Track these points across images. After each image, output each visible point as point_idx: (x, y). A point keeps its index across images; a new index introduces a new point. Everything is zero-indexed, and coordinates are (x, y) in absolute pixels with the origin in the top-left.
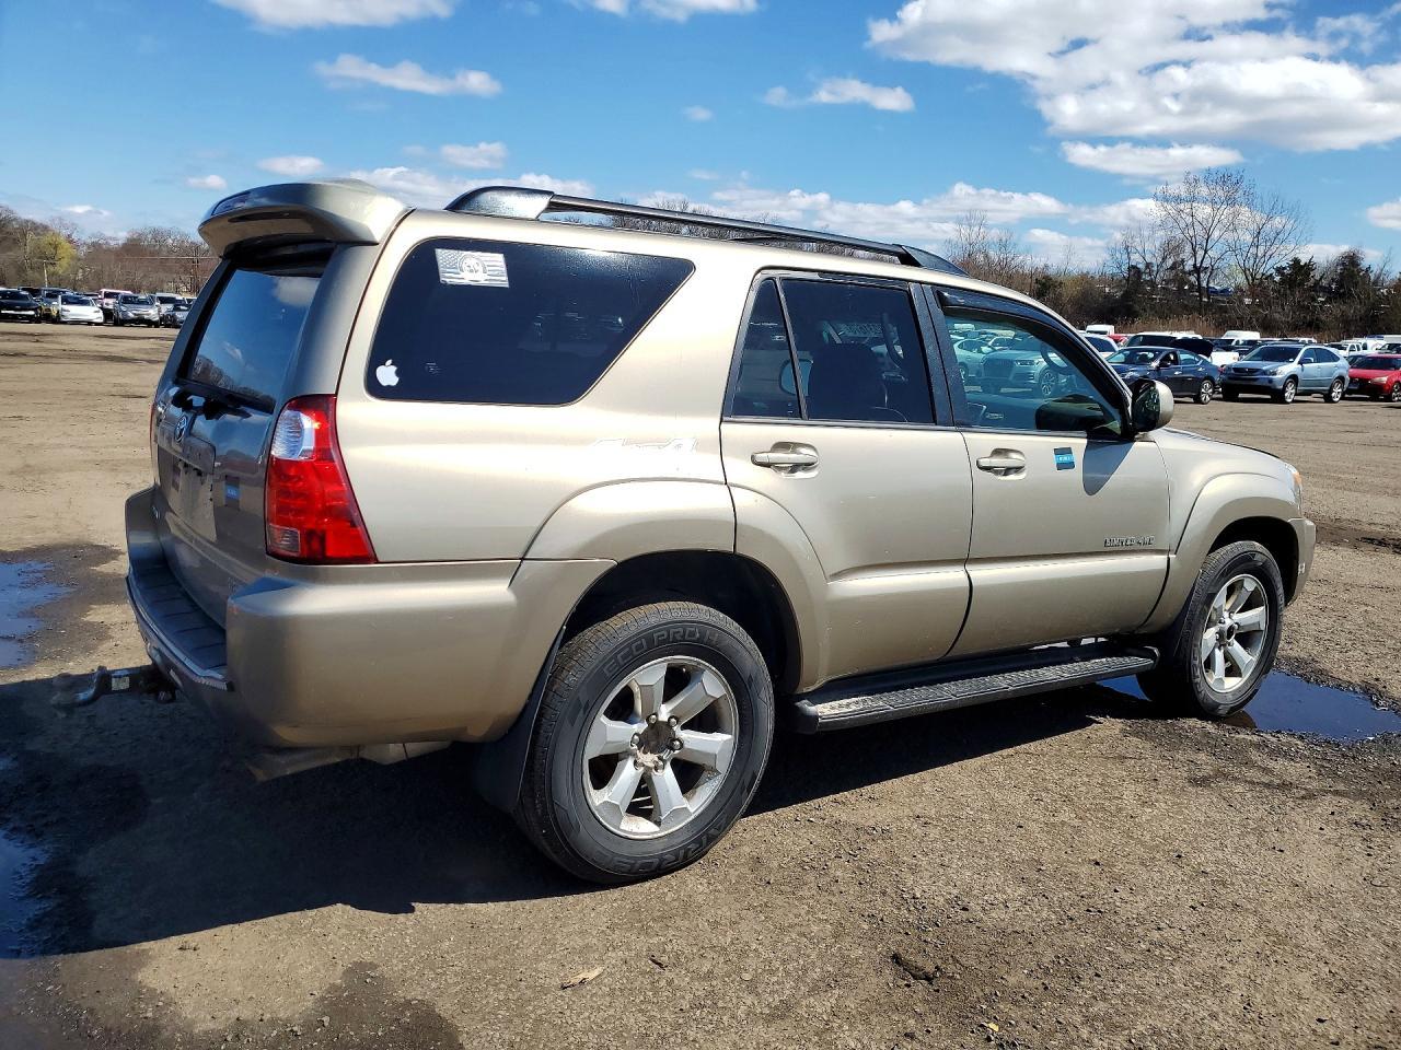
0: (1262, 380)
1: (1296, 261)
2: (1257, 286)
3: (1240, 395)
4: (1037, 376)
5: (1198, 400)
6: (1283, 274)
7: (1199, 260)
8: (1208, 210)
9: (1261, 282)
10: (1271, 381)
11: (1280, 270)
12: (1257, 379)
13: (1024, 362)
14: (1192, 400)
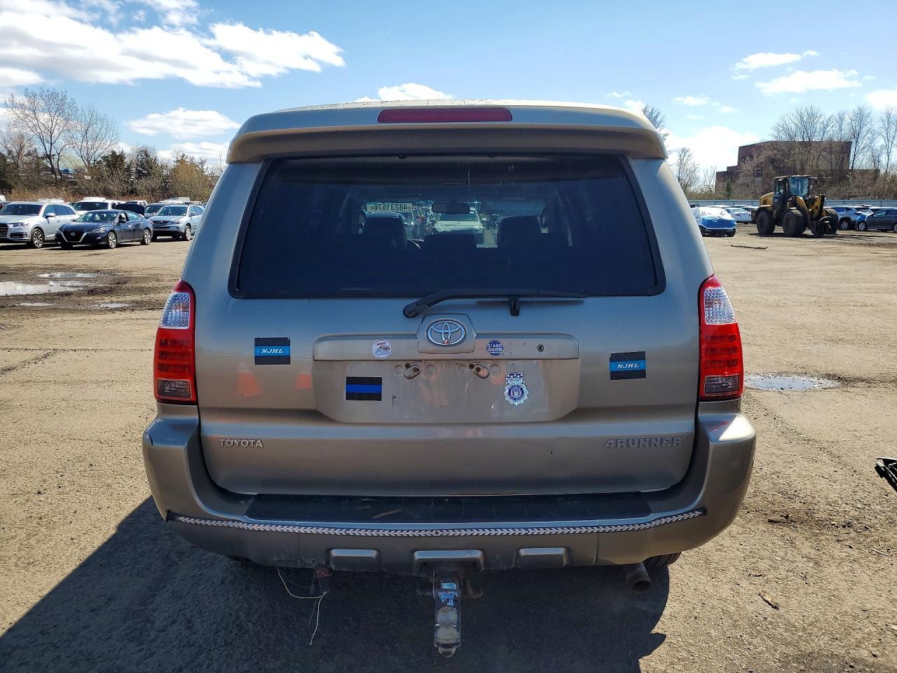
0: (173, 228)
1: (114, 153)
2: (94, 169)
3: (158, 238)
4: (29, 234)
5: (143, 243)
6: (108, 161)
7: (48, 150)
8: (47, 116)
9: (95, 166)
10: (178, 228)
11: (105, 158)
12: (169, 227)
13: (16, 225)
14: (139, 243)
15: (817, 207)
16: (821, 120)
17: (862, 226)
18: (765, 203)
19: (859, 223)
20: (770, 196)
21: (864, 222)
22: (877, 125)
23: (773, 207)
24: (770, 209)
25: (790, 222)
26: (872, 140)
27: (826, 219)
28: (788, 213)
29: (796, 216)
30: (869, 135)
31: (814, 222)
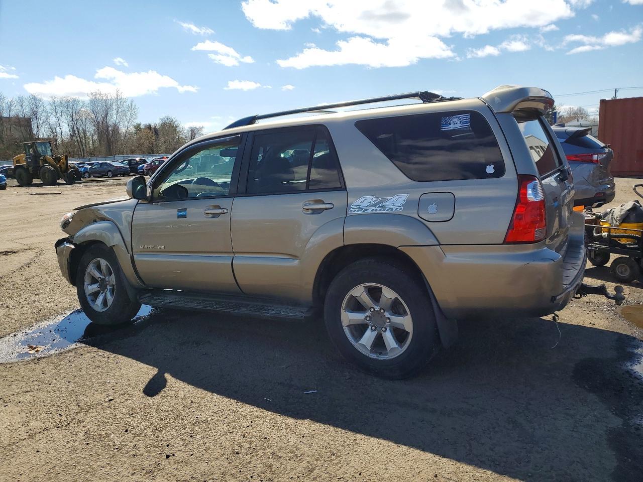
15: (63, 163)
16: (6, 101)
17: (87, 175)
18: (18, 161)
19: (84, 173)
20: (22, 156)
21: (87, 172)
22: (48, 108)
23: (28, 165)
24: (26, 167)
25: (47, 175)
26: (48, 118)
27: (72, 171)
28: (42, 169)
29: (51, 170)
30: (44, 114)
31: (65, 174)
